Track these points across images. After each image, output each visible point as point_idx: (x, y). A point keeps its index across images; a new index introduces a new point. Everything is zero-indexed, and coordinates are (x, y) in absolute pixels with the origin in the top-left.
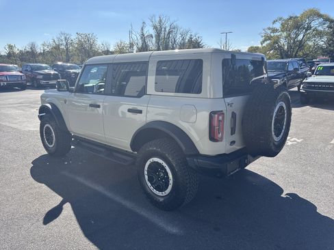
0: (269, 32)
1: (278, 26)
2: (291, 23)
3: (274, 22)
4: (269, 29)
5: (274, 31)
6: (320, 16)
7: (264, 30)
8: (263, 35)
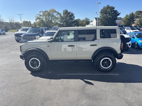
0: (39, 16)
1: (41, 14)
2: (47, 13)
3: (40, 12)
4: (39, 15)
5: (40, 16)
6: (56, 12)
7: (36, 15)
8: (36, 17)
